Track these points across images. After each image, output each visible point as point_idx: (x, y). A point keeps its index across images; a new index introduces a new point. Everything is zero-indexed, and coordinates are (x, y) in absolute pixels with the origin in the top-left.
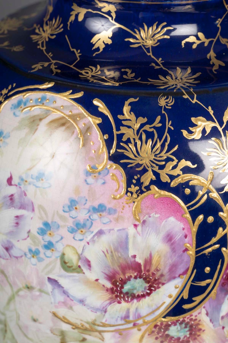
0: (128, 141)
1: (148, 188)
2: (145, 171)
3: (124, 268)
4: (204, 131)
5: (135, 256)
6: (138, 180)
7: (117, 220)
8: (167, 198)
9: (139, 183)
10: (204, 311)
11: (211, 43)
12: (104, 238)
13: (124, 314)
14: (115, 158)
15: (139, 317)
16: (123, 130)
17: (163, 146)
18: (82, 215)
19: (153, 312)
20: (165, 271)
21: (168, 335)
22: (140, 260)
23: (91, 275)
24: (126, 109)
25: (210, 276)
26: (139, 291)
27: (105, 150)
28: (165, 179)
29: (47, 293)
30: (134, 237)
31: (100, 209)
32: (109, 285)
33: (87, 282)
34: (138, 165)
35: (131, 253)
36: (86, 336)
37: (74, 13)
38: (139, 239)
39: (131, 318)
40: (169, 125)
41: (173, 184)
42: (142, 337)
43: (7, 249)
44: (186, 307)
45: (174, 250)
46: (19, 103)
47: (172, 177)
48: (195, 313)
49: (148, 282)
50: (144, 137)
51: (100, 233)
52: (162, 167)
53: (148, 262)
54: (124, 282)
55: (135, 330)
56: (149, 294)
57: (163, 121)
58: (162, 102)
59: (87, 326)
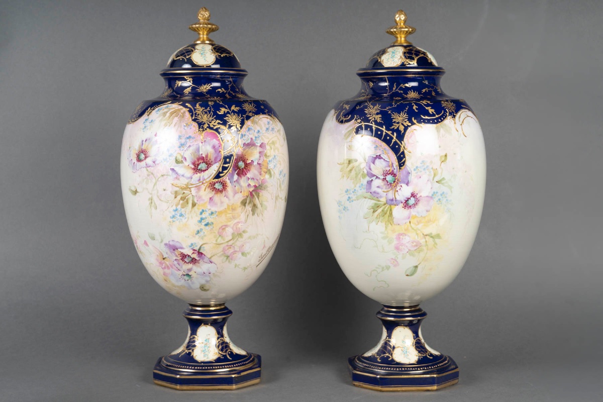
0: (199, 114)
1: (206, 129)
2: (205, 123)
3: (198, 159)
4: (224, 112)
5: (202, 154)
6: (202, 127)
7: (195, 141)
8: (212, 132)
9: (203, 128)
10: (228, 178)
11: (226, 92)
12: (191, 148)
13: (198, 179)
14: (194, 120)
15: (204, 180)
16: (196, 111)
17: (210, 116)
18: (183, 141)
19: (209, 177)
20: (213, 159)
21: (215, 188)
22: (204, 156)
23: (186, 164)
24: (197, 105)
25: (229, 163)
26: (204, 169)
27: (191, 118)
28: (212, 126)
29: (170, 175)
30: (202, 147)
31: (189, 138)
32: (193, 167)
33: (185, 167)
34: (202, 122)
35: (201, 153)
36: (185, 191)
37: (176, 85)
38: (203, 147)
39: (201, 180)
40: (212, 109)
41: (215, 128)
42: (205, 189)
43: (154, 162)
44: (221, 175)
45: (216, 151)
46: (159, 110)
47: (214, 126)
48: (224, 178)
49: (207, 164)
50: (204, 113)
51: (190, 146)
52: (210, 122)
53: (207, 156)
54: (198, 165)
55: (203, 186)
56: (207, 169)
57: (210, 108)
58: (210, 103)
59: (185, 186)
